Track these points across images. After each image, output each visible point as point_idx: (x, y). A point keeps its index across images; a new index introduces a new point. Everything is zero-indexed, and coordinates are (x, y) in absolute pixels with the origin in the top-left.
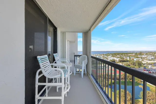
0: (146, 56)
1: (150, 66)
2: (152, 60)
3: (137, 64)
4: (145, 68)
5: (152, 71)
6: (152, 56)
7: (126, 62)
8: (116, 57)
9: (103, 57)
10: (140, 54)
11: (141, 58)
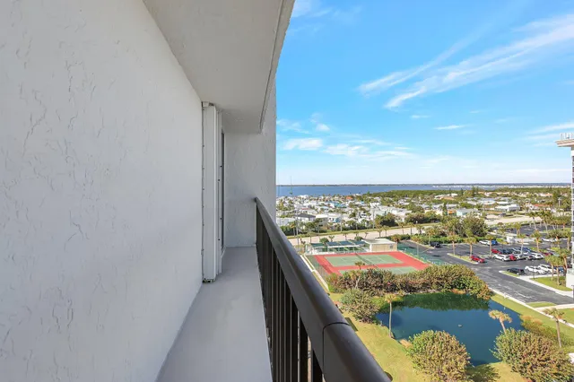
0: (492, 202)
1: (509, 237)
2: (512, 213)
3: (468, 231)
4: (497, 244)
5: (517, 253)
6: (510, 201)
7: (430, 222)
8: (397, 207)
9: (351, 206)
10: (474, 195)
11: (479, 207)
